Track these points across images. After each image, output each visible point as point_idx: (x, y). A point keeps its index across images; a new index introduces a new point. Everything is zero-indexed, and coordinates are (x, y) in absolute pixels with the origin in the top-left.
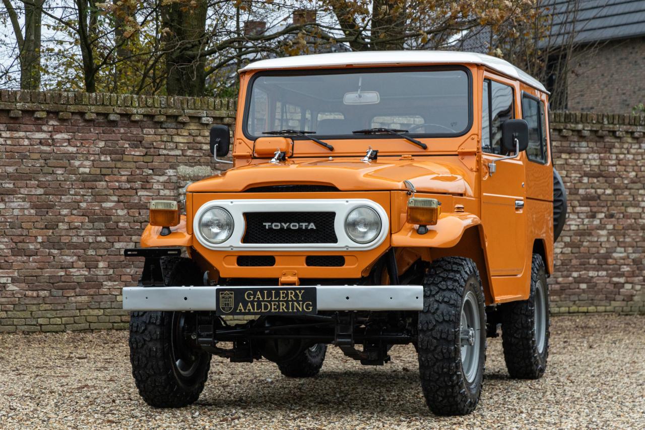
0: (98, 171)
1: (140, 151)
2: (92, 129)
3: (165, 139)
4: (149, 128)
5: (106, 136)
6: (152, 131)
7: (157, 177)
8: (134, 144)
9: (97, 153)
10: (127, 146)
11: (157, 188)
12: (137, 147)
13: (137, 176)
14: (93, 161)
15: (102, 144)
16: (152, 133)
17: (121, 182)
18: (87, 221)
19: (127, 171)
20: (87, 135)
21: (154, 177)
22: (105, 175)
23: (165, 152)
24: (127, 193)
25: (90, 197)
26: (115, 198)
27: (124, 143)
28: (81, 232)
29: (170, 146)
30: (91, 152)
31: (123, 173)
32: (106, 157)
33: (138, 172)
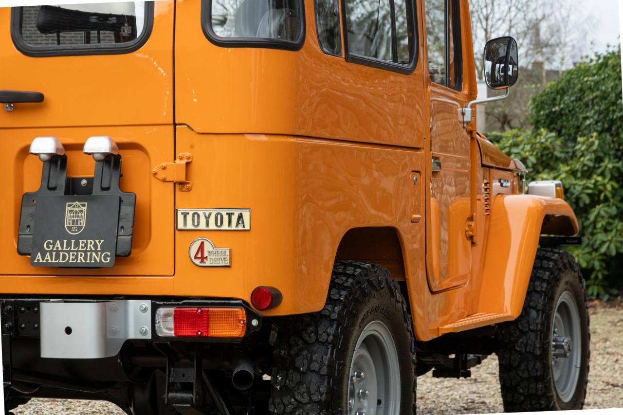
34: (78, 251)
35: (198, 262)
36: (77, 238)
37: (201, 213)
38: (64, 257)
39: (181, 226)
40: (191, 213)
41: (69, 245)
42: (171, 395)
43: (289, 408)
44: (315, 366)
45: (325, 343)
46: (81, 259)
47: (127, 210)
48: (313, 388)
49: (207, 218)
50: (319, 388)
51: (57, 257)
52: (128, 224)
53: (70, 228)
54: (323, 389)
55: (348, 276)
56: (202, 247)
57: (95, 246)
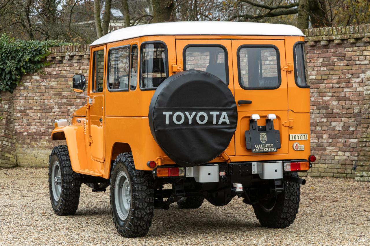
0: (320, 77)
1: (344, 63)
2: (315, 51)
3: (358, 54)
4: (349, 47)
5: (324, 55)
6: (350, 49)
7: (354, 79)
8: (339, 59)
9: (319, 66)
10: (336, 60)
11: (355, 86)
12: (341, 60)
13: (343, 79)
14: (317, 71)
15: (321, 60)
16: (350, 50)
17: (333, 83)
18: (315, 108)
19: (336, 76)
20: (313, 55)
21: (353, 79)
22: (324, 79)
23: (358, 62)
24: (337, 90)
25: (316, 94)
26: (330, 94)
27: (334, 59)
28: (312, 116)
29: (361, 58)
30: (316, 66)
31: (334, 78)
32: (324, 68)
33: (343, 76)
34: (266, 148)
35: (296, 149)
36: (265, 144)
37: (297, 135)
38: (262, 150)
39: (291, 139)
40: (294, 136)
41: (263, 146)
42: (277, 189)
46: (267, 150)
47: (278, 135)
49: (298, 137)
51: (260, 150)
53: (262, 141)
56: (297, 145)
57: (271, 146)
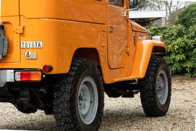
35: (27, 58)
37: (28, 43)
39: (22, 47)
40: (25, 43)
43: (59, 103)
44: (66, 90)
45: (70, 83)
47: (6, 42)
48: (66, 96)
49: (30, 44)
50: (67, 97)
52: (6, 46)
54: (69, 97)
55: (78, 63)
56: (28, 54)
